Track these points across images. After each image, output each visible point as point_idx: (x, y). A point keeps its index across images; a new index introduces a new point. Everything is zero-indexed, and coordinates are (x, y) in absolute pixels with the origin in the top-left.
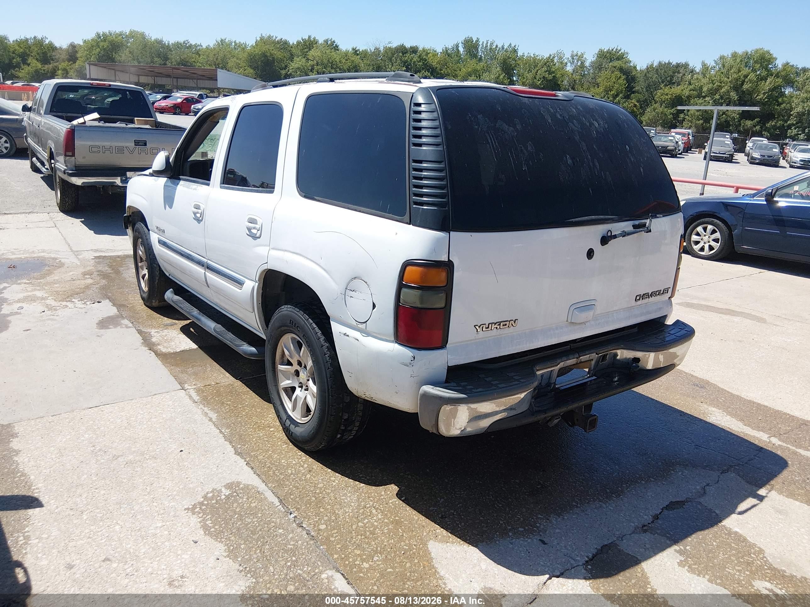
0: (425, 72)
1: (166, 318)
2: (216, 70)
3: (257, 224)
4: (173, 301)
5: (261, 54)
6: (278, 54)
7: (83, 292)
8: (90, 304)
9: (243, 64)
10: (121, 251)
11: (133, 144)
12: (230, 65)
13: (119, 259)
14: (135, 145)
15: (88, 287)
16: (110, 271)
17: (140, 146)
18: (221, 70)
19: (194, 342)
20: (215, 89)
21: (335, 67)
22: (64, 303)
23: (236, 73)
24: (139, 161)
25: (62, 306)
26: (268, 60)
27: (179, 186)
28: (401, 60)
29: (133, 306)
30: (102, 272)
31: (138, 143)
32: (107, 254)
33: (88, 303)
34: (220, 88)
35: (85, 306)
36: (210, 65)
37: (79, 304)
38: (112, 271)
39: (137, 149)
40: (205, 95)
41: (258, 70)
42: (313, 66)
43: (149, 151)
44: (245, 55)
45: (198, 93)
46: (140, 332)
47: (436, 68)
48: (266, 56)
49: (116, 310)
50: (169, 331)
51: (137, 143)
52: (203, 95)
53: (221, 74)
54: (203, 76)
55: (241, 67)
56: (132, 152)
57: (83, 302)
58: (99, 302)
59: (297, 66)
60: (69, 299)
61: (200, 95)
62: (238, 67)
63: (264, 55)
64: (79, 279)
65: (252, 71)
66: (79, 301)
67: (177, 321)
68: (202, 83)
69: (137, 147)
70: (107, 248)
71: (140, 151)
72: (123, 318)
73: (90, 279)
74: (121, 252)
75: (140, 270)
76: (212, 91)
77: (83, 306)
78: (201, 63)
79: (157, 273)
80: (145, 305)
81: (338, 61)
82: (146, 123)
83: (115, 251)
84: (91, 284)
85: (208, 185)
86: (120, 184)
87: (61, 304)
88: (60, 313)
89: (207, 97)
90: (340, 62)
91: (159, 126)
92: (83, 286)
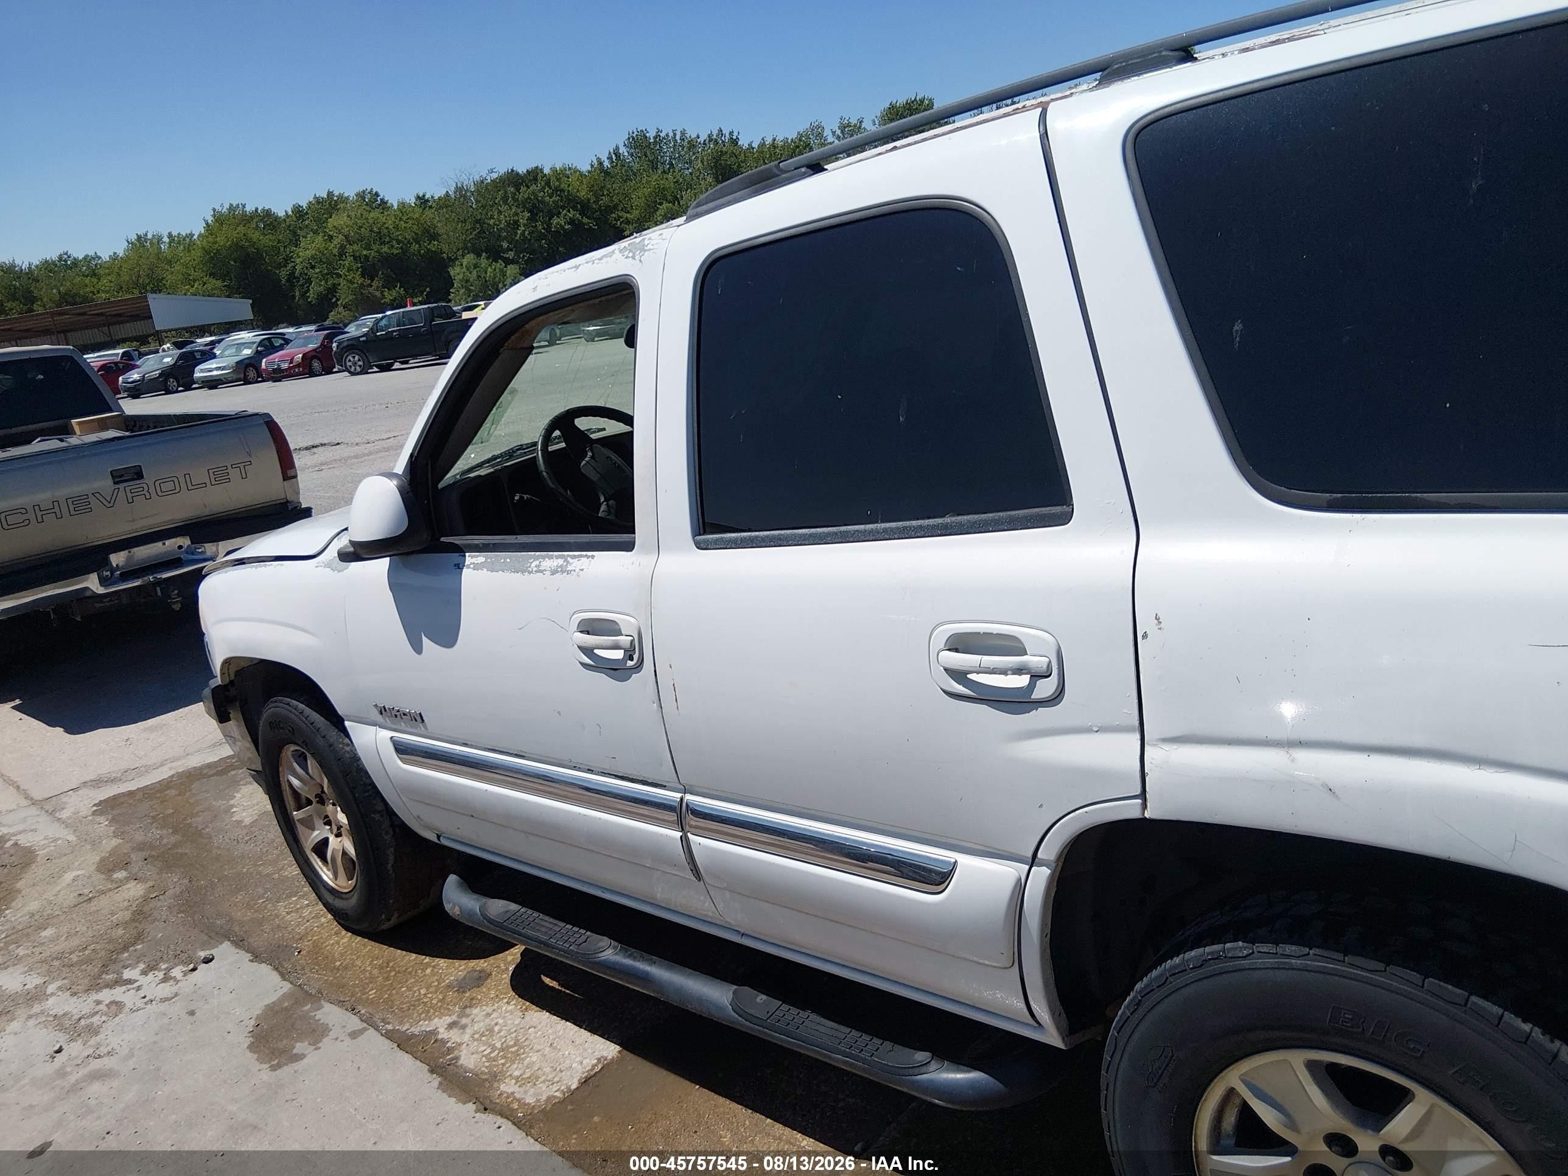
0: (569, 211)
1: (442, 962)
2: (146, 297)
3: (1024, 652)
4: (490, 921)
5: (231, 247)
6: (267, 241)
7: (139, 938)
8: (185, 974)
9: (194, 274)
10: (162, 765)
11: (109, 482)
12: (170, 279)
13: (173, 792)
14: (115, 483)
15: (140, 914)
16: (173, 839)
17: (125, 484)
18: (154, 295)
19: (593, 1031)
20: (150, 335)
21: (387, 239)
22: (106, 995)
23: (185, 295)
24: (134, 521)
25: (102, 1007)
26: (248, 255)
27: (465, 570)
28: (516, 200)
29: (316, 945)
30: (152, 847)
31: (122, 476)
32: (132, 786)
33: (177, 972)
34: (161, 331)
35: (175, 989)
36: (128, 291)
37: (151, 984)
38: (178, 837)
39: (122, 493)
40: (137, 352)
41: (231, 280)
42: (342, 248)
43: (152, 490)
44: (197, 254)
45: (121, 351)
46: (404, 1042)
47: (589, 200)
48: (242, 247)
49: (275, 977)
50: (489, 1009)
51: (118, 477)
52: (132, 352)
53: (157, 303)
54: (120, 315)
55: (194, 281)
56: (110, 503)
57: (161, 975)
58: (208, 961)
59: (309, 253)
60: (110, 977)
61: (124, 354)
62: (188, 280)
63: (237, 246)
64: (103, 893)
65: (219, 283)
66: (144, 973)
67: (481, 964)
68: (122, 331)
69: (122, 486)
70: (124, 765)
71: (130, 495)
72: (316, 998)
73: (132, 884)
74: (165, 768)
75: (301, 829)
76: (143, 340)
77: (166, 990)
78: (104, 292)
79: (388, 838)
80: (347, 929)
81: (391, 227)
82: (103, 425)
83: (148, 769)
84: (146, 899)
85: (629, 547)
86: (101, 590)
87: (98, 1003)
88: (114, 1042)
89: (141, 355)
90: (397, 227)
91: (135, 424)
92: (128, 915)
